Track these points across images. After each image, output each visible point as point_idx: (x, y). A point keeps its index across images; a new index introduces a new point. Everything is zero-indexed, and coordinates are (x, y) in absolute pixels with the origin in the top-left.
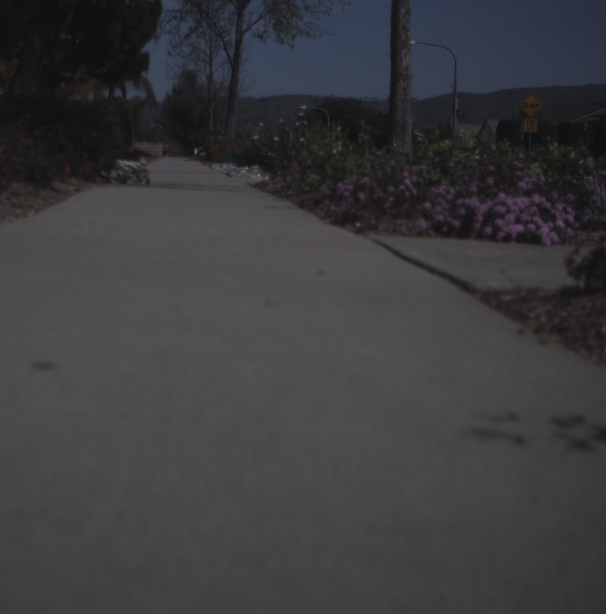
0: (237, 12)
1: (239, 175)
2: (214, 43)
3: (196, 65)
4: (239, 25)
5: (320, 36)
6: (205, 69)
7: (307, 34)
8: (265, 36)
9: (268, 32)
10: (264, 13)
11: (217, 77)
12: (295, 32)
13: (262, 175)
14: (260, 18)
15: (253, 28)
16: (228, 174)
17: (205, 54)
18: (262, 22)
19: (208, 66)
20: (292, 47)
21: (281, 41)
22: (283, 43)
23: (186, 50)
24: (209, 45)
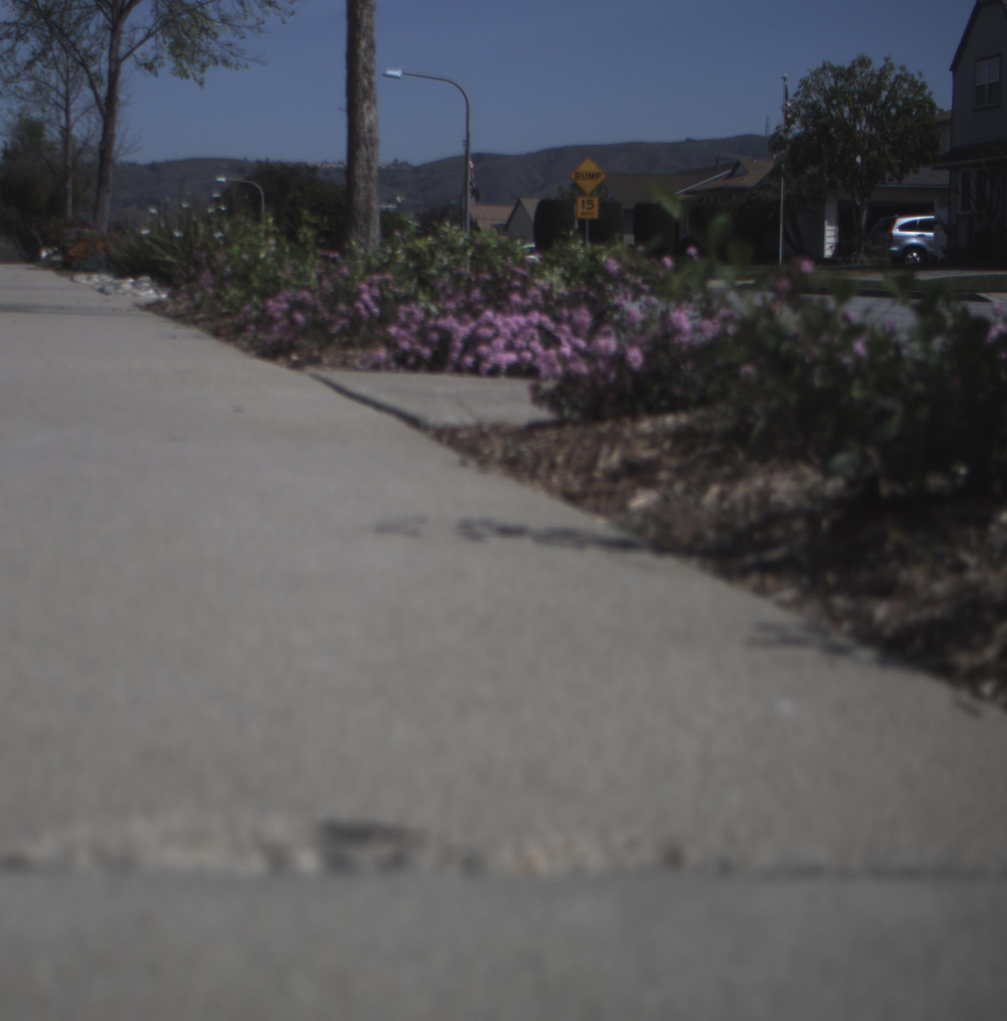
0: (111, 26)
1: (121, 291)
2: (71, 75)
3: (43, 111)
4: (113, 48)
5: (246, 66)
6: (59, 118)
7: (225, 62)
8: (156, 64)
9: (161, 57)
10: (154, 29)
11: (78, 131)
12: (206, 58)
13: (156, 291)
14: (148, 36)
15: (137, 52)
16: (102, 290)
17: (58, 93)
18: (151, 42)
19: (63, 114)
20: (201, 83)
21: (184, 74)
22: (187, 77)
23: (26, 86)
24: (65, 77)
